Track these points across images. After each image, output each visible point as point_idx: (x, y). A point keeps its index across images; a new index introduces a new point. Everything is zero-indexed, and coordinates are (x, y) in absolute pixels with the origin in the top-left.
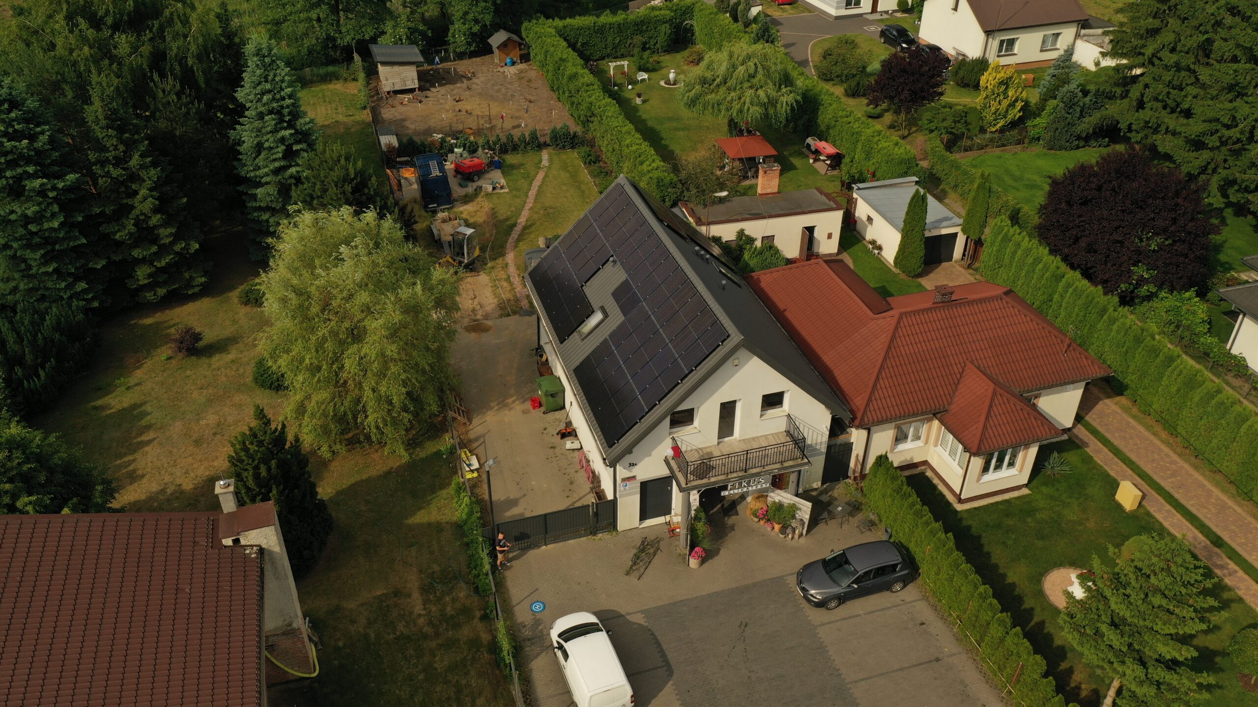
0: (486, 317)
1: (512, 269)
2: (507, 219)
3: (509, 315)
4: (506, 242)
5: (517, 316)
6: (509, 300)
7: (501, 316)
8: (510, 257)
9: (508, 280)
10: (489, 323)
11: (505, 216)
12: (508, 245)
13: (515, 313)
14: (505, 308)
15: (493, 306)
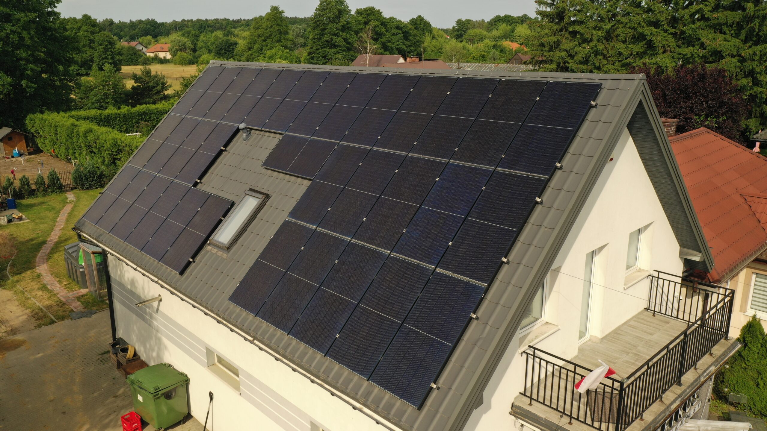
0: (14, 331)
1: (48, 278)
2: (32, 240)
3: (52, 322)
4: (35, 257)
5: (67, 322)
6: (49, 307)
7: (40, 326)
8: (43, 269)
9: (44, 288)
10: (19, 337)
11: (28, 238)
12: (37, 259)
13: (63, 318)
14: (45, 316)
15: (25, 317)
